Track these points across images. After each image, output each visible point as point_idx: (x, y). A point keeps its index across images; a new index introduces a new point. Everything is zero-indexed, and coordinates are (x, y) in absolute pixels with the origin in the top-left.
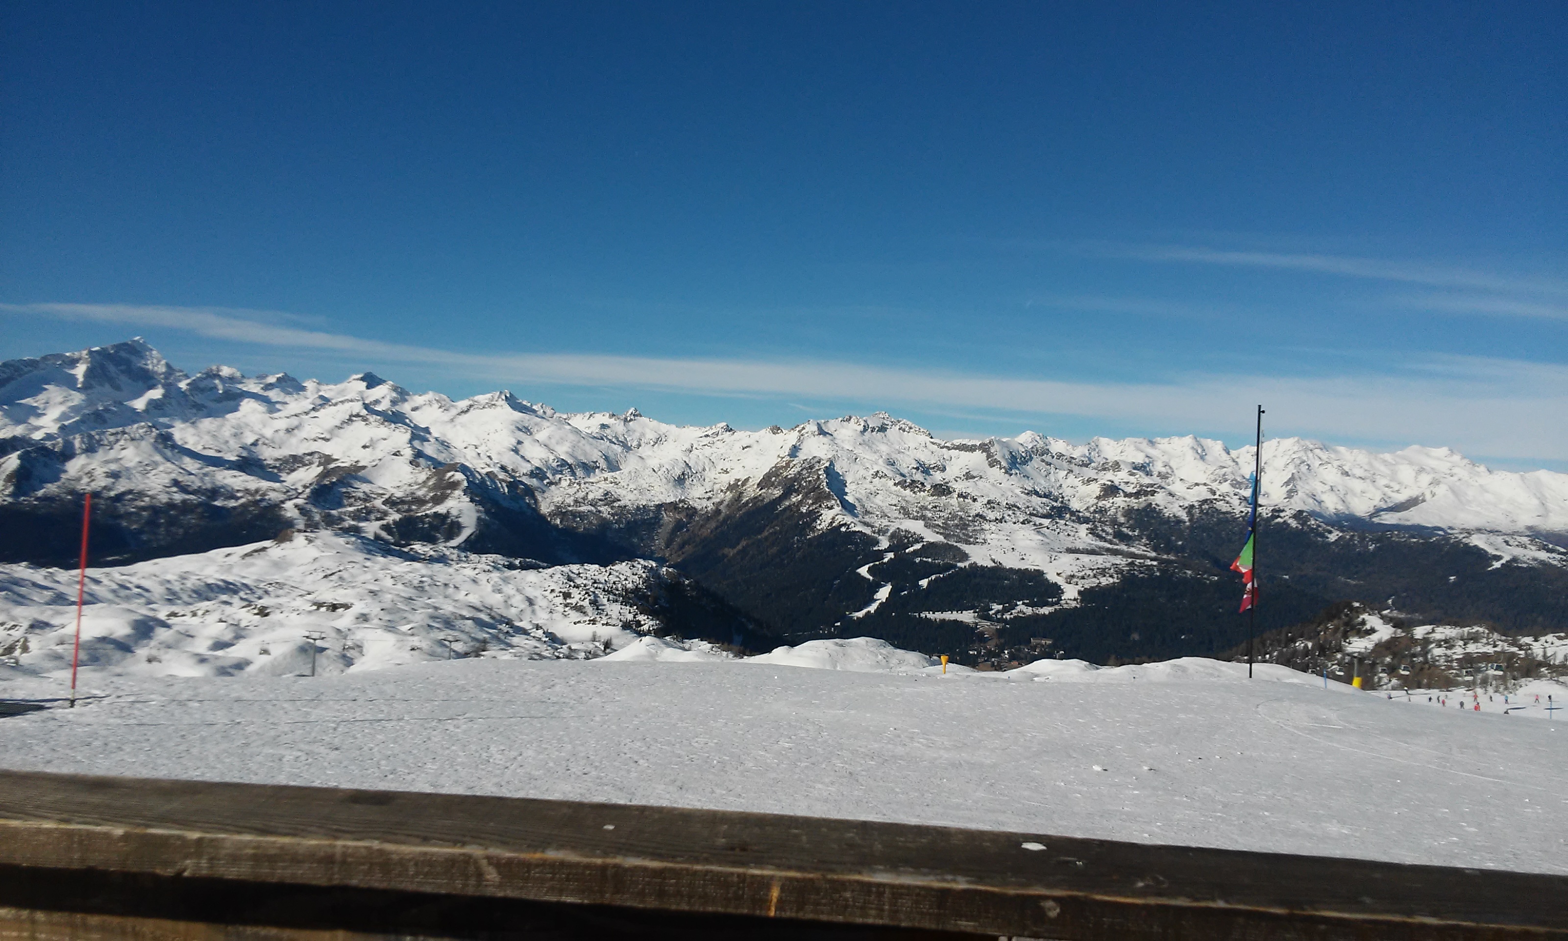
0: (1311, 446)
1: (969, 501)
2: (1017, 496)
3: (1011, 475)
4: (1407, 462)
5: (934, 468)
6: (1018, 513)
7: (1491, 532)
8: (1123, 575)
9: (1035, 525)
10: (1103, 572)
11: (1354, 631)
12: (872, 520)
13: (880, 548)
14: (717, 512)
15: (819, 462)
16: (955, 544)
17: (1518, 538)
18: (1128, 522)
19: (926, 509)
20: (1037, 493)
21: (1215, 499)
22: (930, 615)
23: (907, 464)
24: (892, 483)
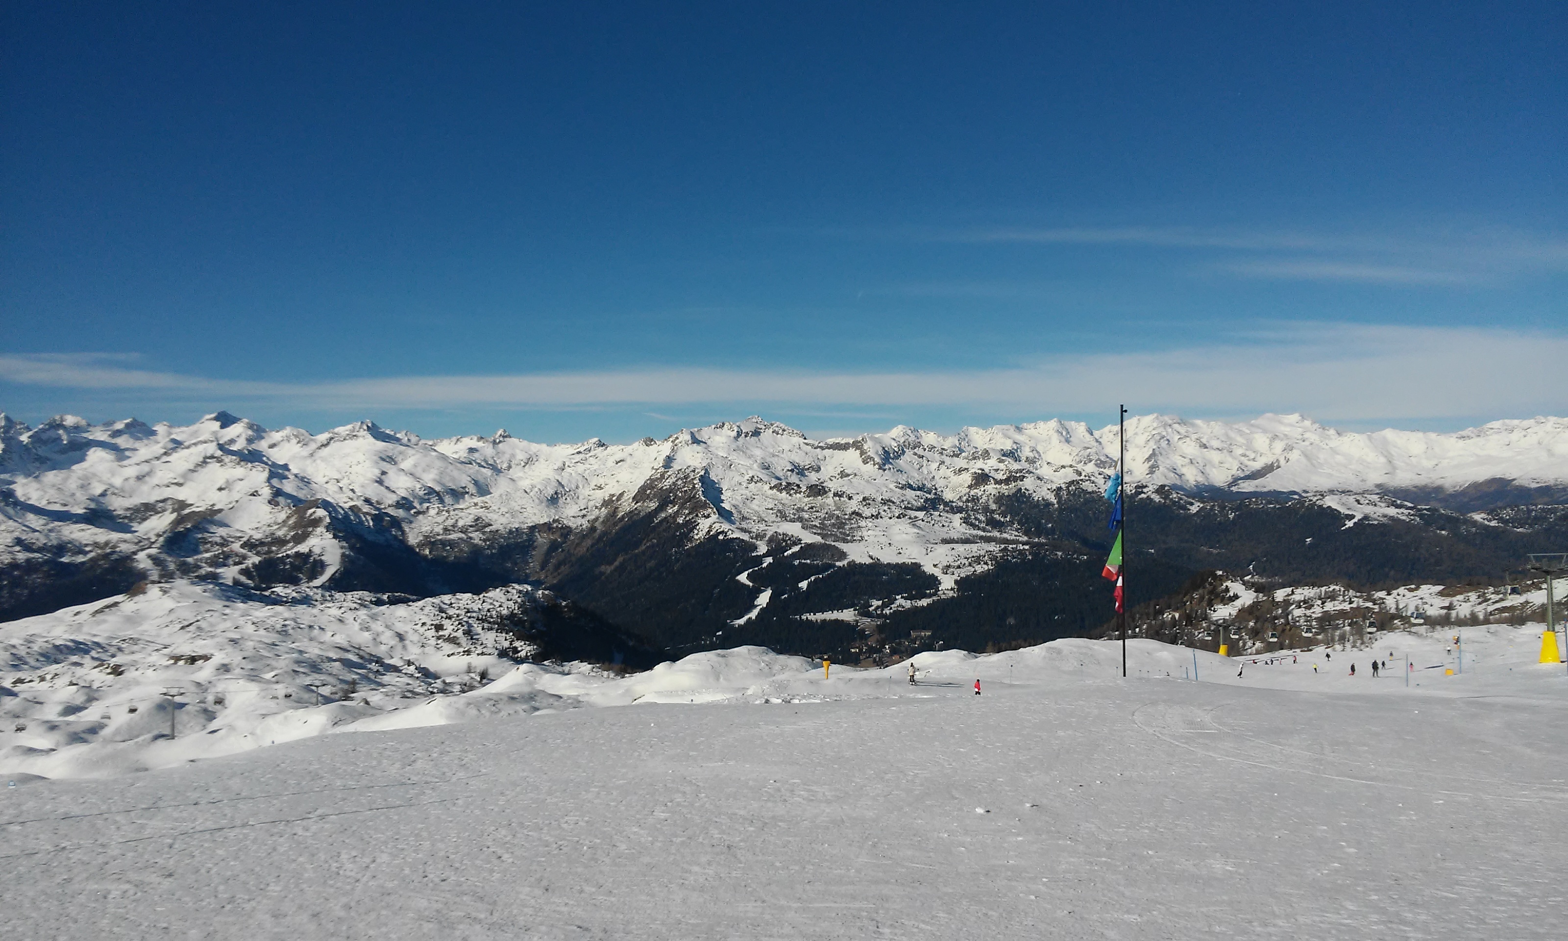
0: (1170, 422)
1: (844, 499)
2: (892, 490)
3: (885, 470)
4: (1261, 431)
5: (808, 469)
6: (893, 508)
7: (1343, 492)
8: (997, 562)
9: (910, 518)
10: (978, 560)
11: (1219, 600)
12: (750, 526)
13: (759, 554)
14: (593, 529)
15: (694, 471)
16: (833, 544)
17: (1368, 496)
18: (1000, 508)
19: (803, 510)
20: (911, 487)
21: (1081, 480)
22: (812, 617)
23: (781, 466)
24: (767, 487)
